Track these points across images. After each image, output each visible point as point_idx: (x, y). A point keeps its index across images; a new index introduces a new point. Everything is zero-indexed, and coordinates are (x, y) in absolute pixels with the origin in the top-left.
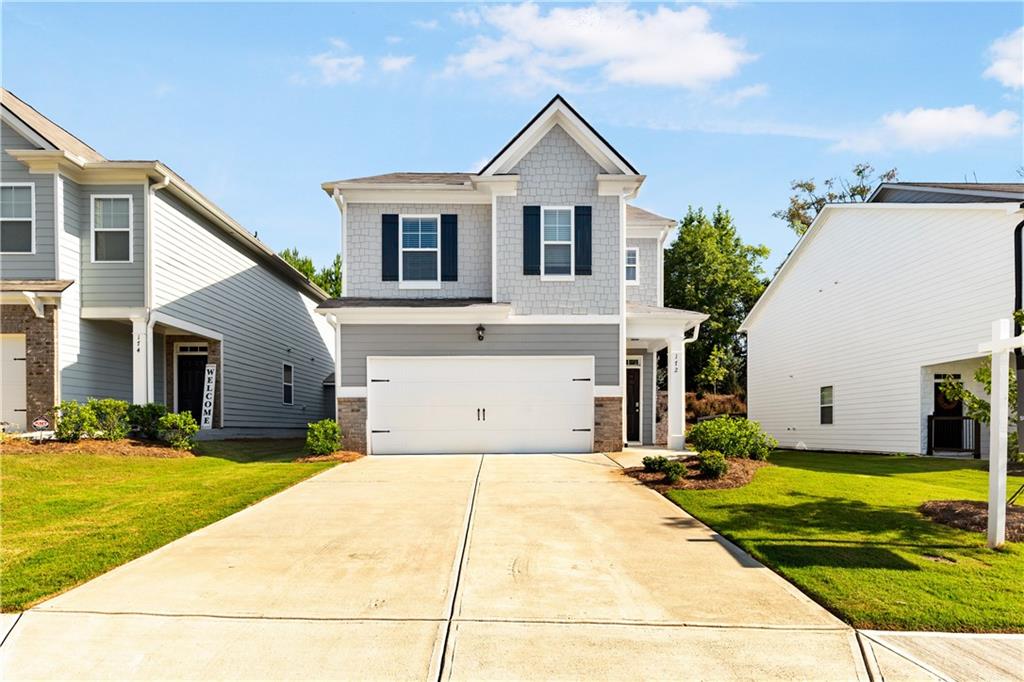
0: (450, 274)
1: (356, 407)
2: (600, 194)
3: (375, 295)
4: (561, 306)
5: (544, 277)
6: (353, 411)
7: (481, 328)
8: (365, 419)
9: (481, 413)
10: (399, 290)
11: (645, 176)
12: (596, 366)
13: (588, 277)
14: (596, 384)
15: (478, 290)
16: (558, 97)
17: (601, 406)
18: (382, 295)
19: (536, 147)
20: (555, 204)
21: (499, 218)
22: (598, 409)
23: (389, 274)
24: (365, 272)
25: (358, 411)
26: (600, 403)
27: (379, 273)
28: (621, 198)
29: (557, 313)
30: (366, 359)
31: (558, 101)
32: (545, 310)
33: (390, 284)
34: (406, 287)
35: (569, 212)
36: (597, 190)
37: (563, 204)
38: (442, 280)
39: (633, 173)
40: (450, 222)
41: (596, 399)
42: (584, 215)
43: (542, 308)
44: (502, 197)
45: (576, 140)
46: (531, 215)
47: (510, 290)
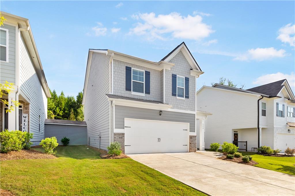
0: (148, 92)
1: (121, 137)
2: (191, 75)
3: (123, 95)
4: (182, 107)
5: (178, 98)
6: (120, 138)
7: (161, 111)
8: (124, 141)
9: (159, 140)
10: (131, 95)
11: (204, 72)
12: (190, 126)
13: (188, 99)
14: (190, 131)
15: (156, 98)
16: (183, 42)
17: (191, 138)
18: (126, 96)
19: (175, 56)
20: (180, 75)
21: (165, 76)
22: (191, 139)
23: (128, 89)
24: (119, 86)
25: (122, 138)
26: (191, 137)
27: (124, 87)
28: (196, 77)
29: (180, 109)
30: (124, 119)
31: (183, 44)
32: (178, 108)
33: (128, 92)
34: (134, 94)
35: (184, 78)
36: (190, 73)
37: (182, 76)
38: (145, 93)
39: (200, 71)
40: (148, 74)
41: (190, 136)
42: (187, 80)
43: (177, 107)
44: (166, 69)
45: (185, 57)
46: (174, 77)
47: (169, 100)
